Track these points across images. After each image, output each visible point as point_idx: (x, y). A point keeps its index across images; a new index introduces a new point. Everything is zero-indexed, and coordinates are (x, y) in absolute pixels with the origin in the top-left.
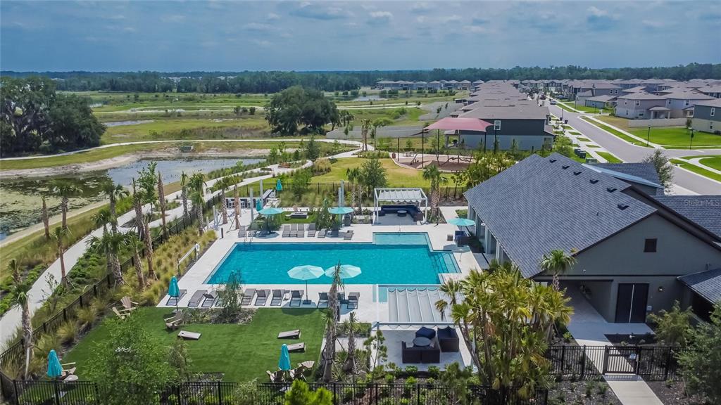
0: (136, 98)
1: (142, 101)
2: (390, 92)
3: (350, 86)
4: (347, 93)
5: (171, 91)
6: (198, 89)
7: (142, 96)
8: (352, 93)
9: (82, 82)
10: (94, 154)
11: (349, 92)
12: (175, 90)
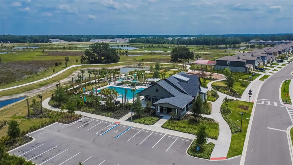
0: (152, 46)
1: (154, 47)
2: (251, 46)
3: (235, 42)
4: (231, 46)
5: (166, 44)
6: (175, 43)
7: (154, 45)
8: (233, 46)
9: (139, 40)
10: (114, 65)
11: (232, 46)
12: (167, 43)
